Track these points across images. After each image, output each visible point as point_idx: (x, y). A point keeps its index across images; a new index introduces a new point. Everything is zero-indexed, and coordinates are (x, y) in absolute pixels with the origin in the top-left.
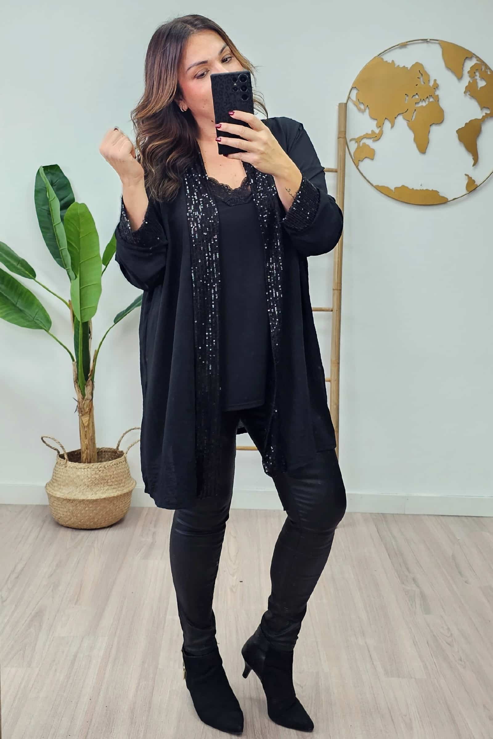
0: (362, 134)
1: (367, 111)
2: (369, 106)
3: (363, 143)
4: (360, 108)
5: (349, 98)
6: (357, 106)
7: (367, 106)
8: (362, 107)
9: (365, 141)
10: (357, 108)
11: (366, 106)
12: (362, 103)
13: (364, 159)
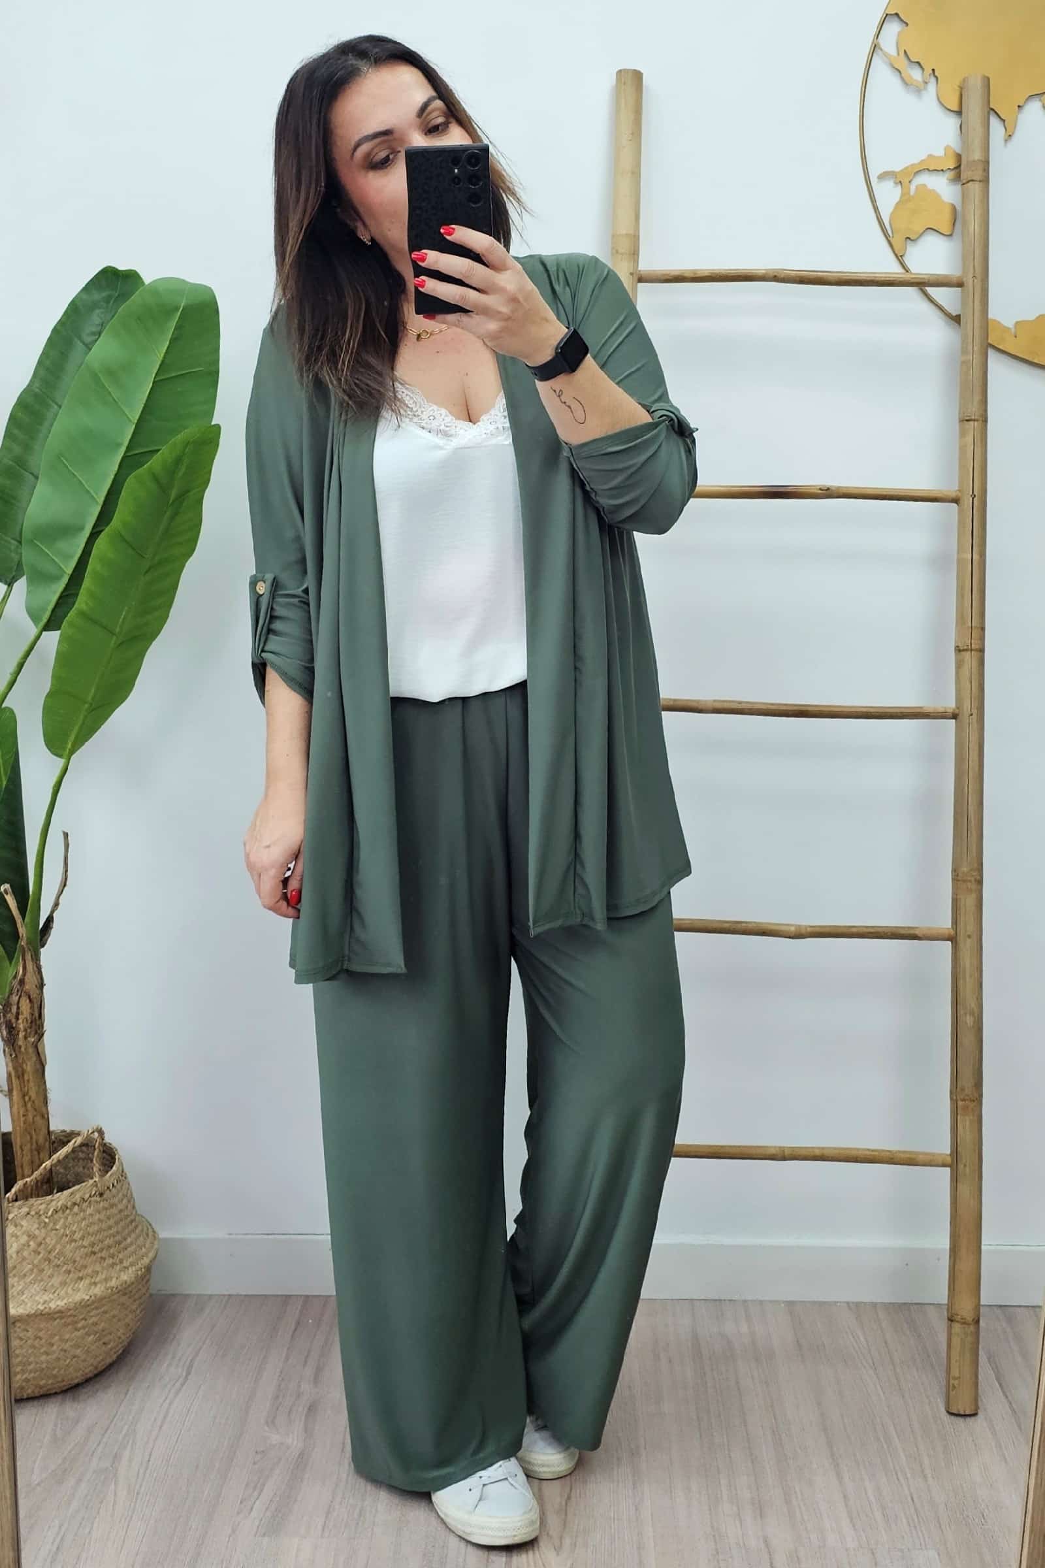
0: (915, 157)
1: (932, 87)
2: (936, 74)
3: (917, 187)
4: (911, 78)
5: (875, 47)
6: (900, 72)
7: (933, 70)
8: (916, 75)
9: (925, 180)
10: (902, 79)
11: (931, 72)
12: (918, 63)
13: (921, 235)
